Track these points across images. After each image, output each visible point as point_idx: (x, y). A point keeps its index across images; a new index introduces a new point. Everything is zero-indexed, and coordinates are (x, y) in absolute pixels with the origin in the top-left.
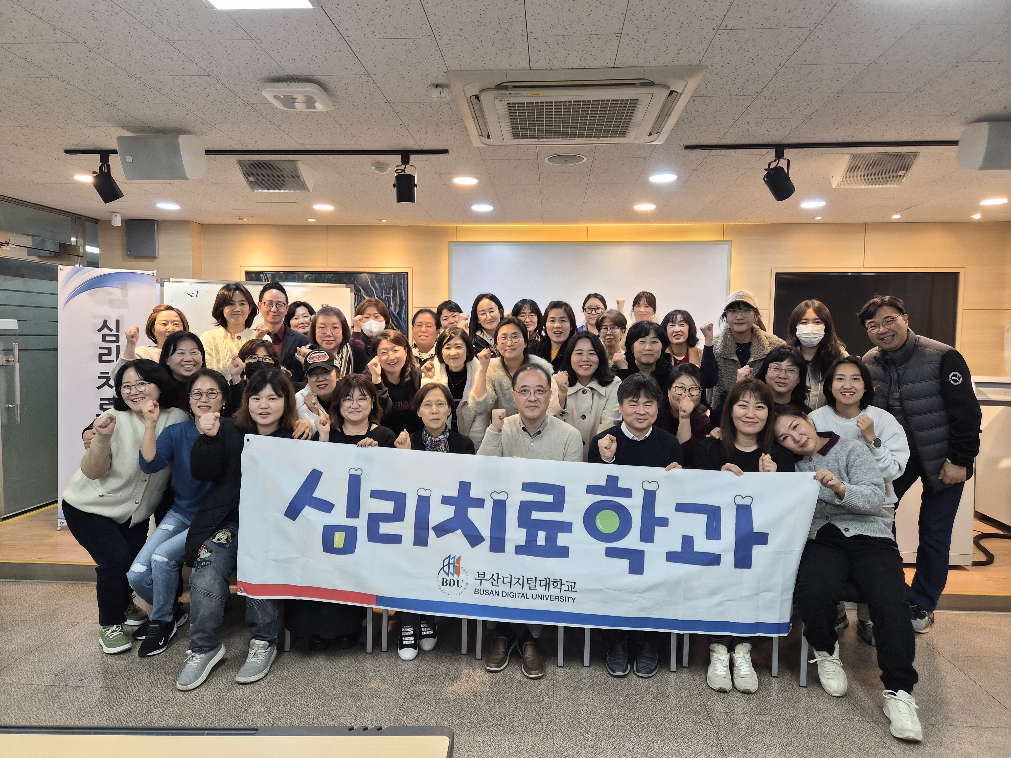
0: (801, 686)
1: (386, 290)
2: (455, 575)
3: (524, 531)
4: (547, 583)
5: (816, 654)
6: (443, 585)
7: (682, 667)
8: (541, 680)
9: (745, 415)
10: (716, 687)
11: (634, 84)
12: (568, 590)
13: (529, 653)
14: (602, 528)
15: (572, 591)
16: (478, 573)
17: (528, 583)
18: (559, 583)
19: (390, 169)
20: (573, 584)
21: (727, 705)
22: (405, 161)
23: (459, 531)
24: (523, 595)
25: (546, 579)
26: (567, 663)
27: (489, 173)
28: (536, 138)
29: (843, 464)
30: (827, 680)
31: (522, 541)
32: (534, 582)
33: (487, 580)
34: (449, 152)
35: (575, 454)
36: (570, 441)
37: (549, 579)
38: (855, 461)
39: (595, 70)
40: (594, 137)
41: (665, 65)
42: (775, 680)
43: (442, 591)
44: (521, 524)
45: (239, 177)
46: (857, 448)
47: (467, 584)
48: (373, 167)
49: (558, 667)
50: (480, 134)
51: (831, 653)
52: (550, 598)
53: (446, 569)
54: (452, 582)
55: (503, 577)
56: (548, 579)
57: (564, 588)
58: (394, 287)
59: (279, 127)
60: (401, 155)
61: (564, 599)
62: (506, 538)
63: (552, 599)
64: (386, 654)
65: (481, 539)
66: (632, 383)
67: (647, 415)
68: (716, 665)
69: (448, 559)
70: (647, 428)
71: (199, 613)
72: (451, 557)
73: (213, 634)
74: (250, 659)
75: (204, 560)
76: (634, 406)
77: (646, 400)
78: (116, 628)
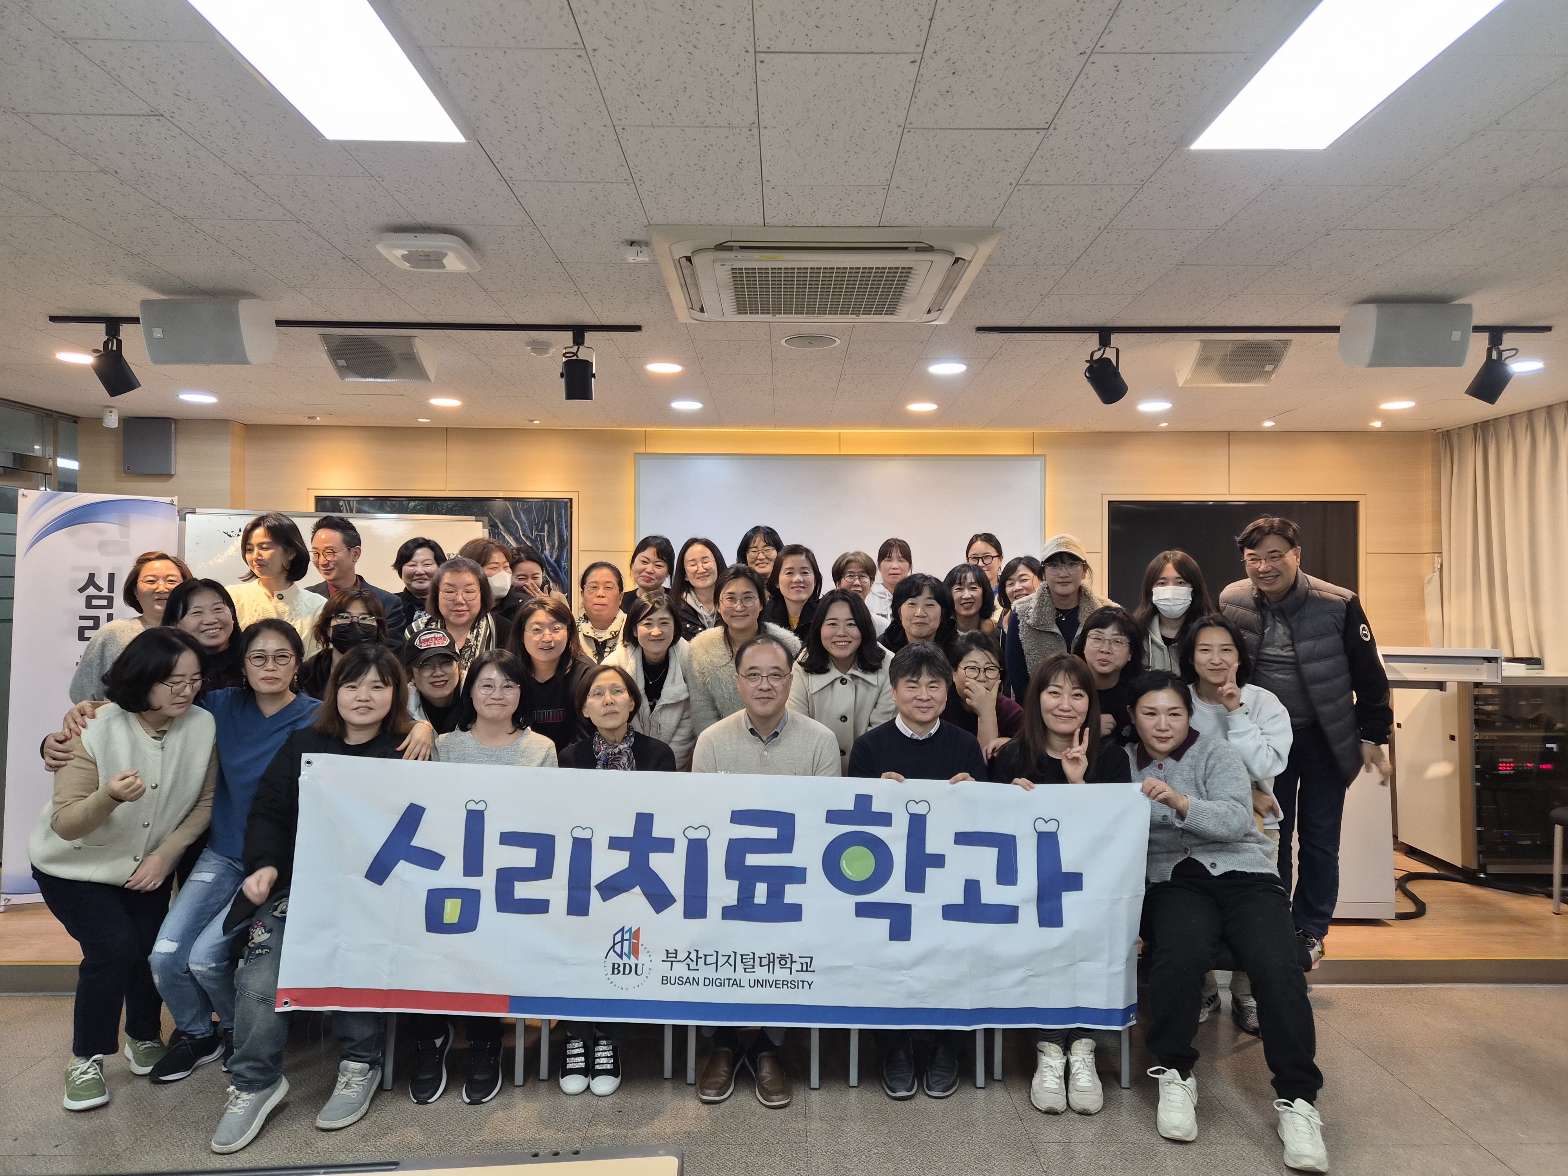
1: (537, 525)
2: (632, 956)
3: (736, 883)
4: (771, 961)
6: (613, 973)
7: (994, 1080)
8: (787, 1110)
9: (1057, 707)
10: (1043, 1106)
11: (906, 249)
12: (802, 971)
13: (766, 1071)
14: (851, 874)
15: (807, 971)
16: (668, 951)
17: (742, 962)
18: (789, 960)
19: (553, 351)
20: (808, 960)
21: (1059, 1132)
22: (579, 341)
23: (637, 889)
24: (735, 982)
25: (769, 955)
26: (823, 1083)
27: (700, 358)
28: (769, 313)
29: (1201, 773)
31: (732, 899)
32: (752, 960)
33: (680, 961)
34: (643, 329)
35: (831, 767)
36: (822, 748)
37: (774, 955)
38: (1214, 767)
39: (852, 229)
40: (851, 314)
41: (947, 224)
42: (1125, 1093)
43: (611, 983)
44: (730, 874)
45: (321, 358)
47: (651, 969)
48: (528, 349)
49: (811, 1089)
50: (690, 306)
52: (776, 984)
53: (618, 947)
54: (628, 967)
55: (706, 956)
56: (772, 956)
57: (796, 967)
58: (550, 521)
59: (393, 290)
60: (572, 332)
61: (796, 984)
62: (708, 895)
63: (777, 986)
64: (546, 1084)
65: (671, 900)
66: (909, 657)
67: (932, 701)
68: (1045, 1074)
69: (621, 933)
70: (933, 721)
71: (249, 1030)
72: (625, 930)
73: (271, 1064)
74: (340, 1091)
75: (260, 946)
76: (913, 688)
77: (930, 679)
78: (89, 1068)
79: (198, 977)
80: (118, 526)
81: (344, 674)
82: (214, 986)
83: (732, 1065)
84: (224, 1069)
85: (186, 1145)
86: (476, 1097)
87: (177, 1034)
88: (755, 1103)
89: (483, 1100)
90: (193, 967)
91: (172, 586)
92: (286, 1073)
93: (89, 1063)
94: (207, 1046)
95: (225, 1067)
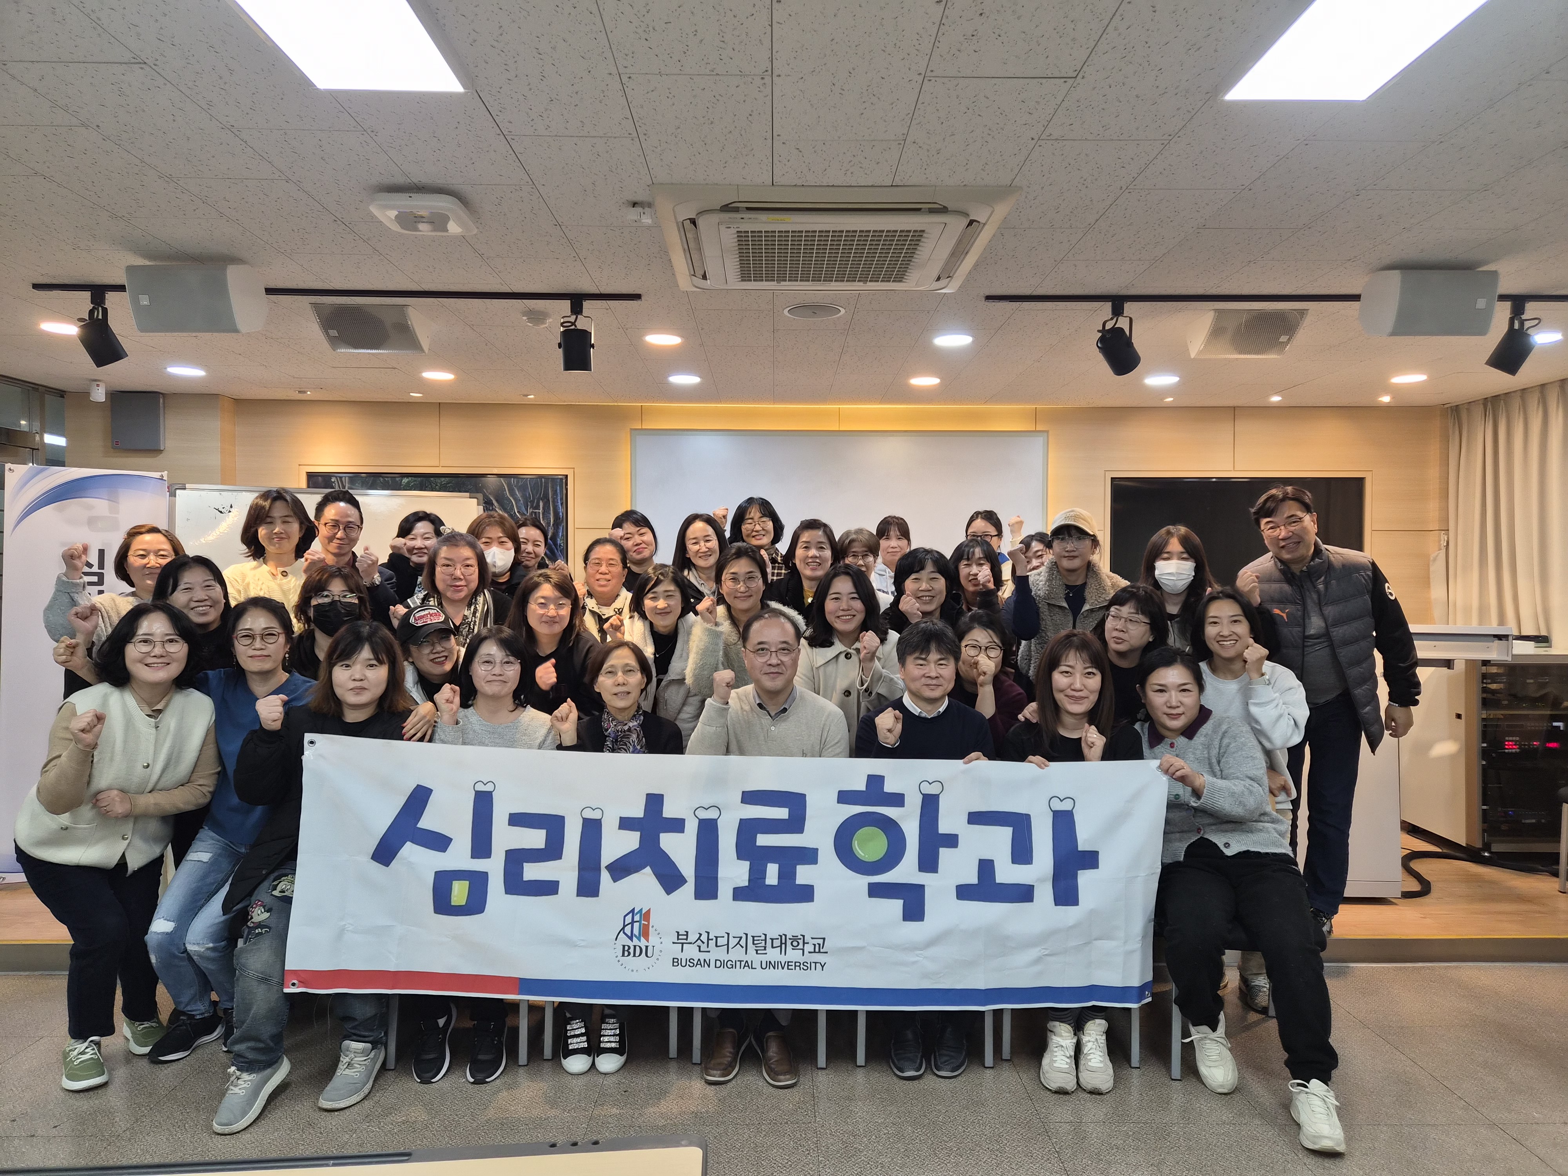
0: (1173, 1080)
1: (532, 502)
2: (642, 938)
3: (747, 864)
4: (783, 942)
5: (1192, 1029)
6: (623, 955)
7: (1002, 1060)
8: (794, 1090)
9: (1070, 686)
10: (1053, 1086)
11: (919, 210)
12: (815, 952)
13: (773, 1051)
14: (863, 854)
15: (819, 952)
16: (678, 933)
17: (753, 944)
18: (801, 942)
19: (551, 320)
20: (821, 941)
21: (1070, 1112)
22: (577, 309)
23: (648, 870)
24: (747, 965)
25: (781, 936)
26: (830, 1063)
27: (700, 329)
28: (774, 281)
29: (1214, 752)
30: (1208, 1069)
31: (743, 880)
32: (764, 942)
33: (691, 943)
34: (643, 298)
35: (838, 745)
36: (830, 727)
37: (786, 936)
38: (1228, 746)
39: (866, 189)
40: (858, 281)
41: (964, 183)
42: (1136, 1072)
43: (622, 965)
44: (741, 854)
45: (313, 330)
46: (1233, 729)
47: (661, 951)
48: (525, 318)
49: (818, 1069)
50: (693, 273)
51: (1214, 1029)
52: (788, 965)
53: (628, 930)
54: (638, 949)
55: (717, 937)
56: (783, 937)
57: (809, 948)
58: (546, 498)
59: (386, 256)
60: (569, 301)
61: (809, 966)
62: (719, 876)
63: (790, 967)
64: (550, 1063)
65: (682, 881)
66: (918, 634)
67: (941, 679)
68: (1055, 1054)
69: (631, 914)
70: (942, 698)
71: (250, 1010)
72: (636, 912)
73: (272, 1044)
74: (342, 1071)
75: (260, 925)
76: (921, 665)
77: (939, 657)
78: (87, 1048)
79: (195, 958)
80: (107, 501)
81: (338, 653)
82: (211, 967)
83: (737, 1046)
84: (225, 1049)
85: (187, 1125)
86: (480, 1076)
87: (176, 1014)
88: (761, 1083)
89: (487, 1080)
90: (190, 948)
91: (164, 562)
92: (287, 1052)
93: (86, 1044)
94: (207, 1026)
95: (226, 1047)
